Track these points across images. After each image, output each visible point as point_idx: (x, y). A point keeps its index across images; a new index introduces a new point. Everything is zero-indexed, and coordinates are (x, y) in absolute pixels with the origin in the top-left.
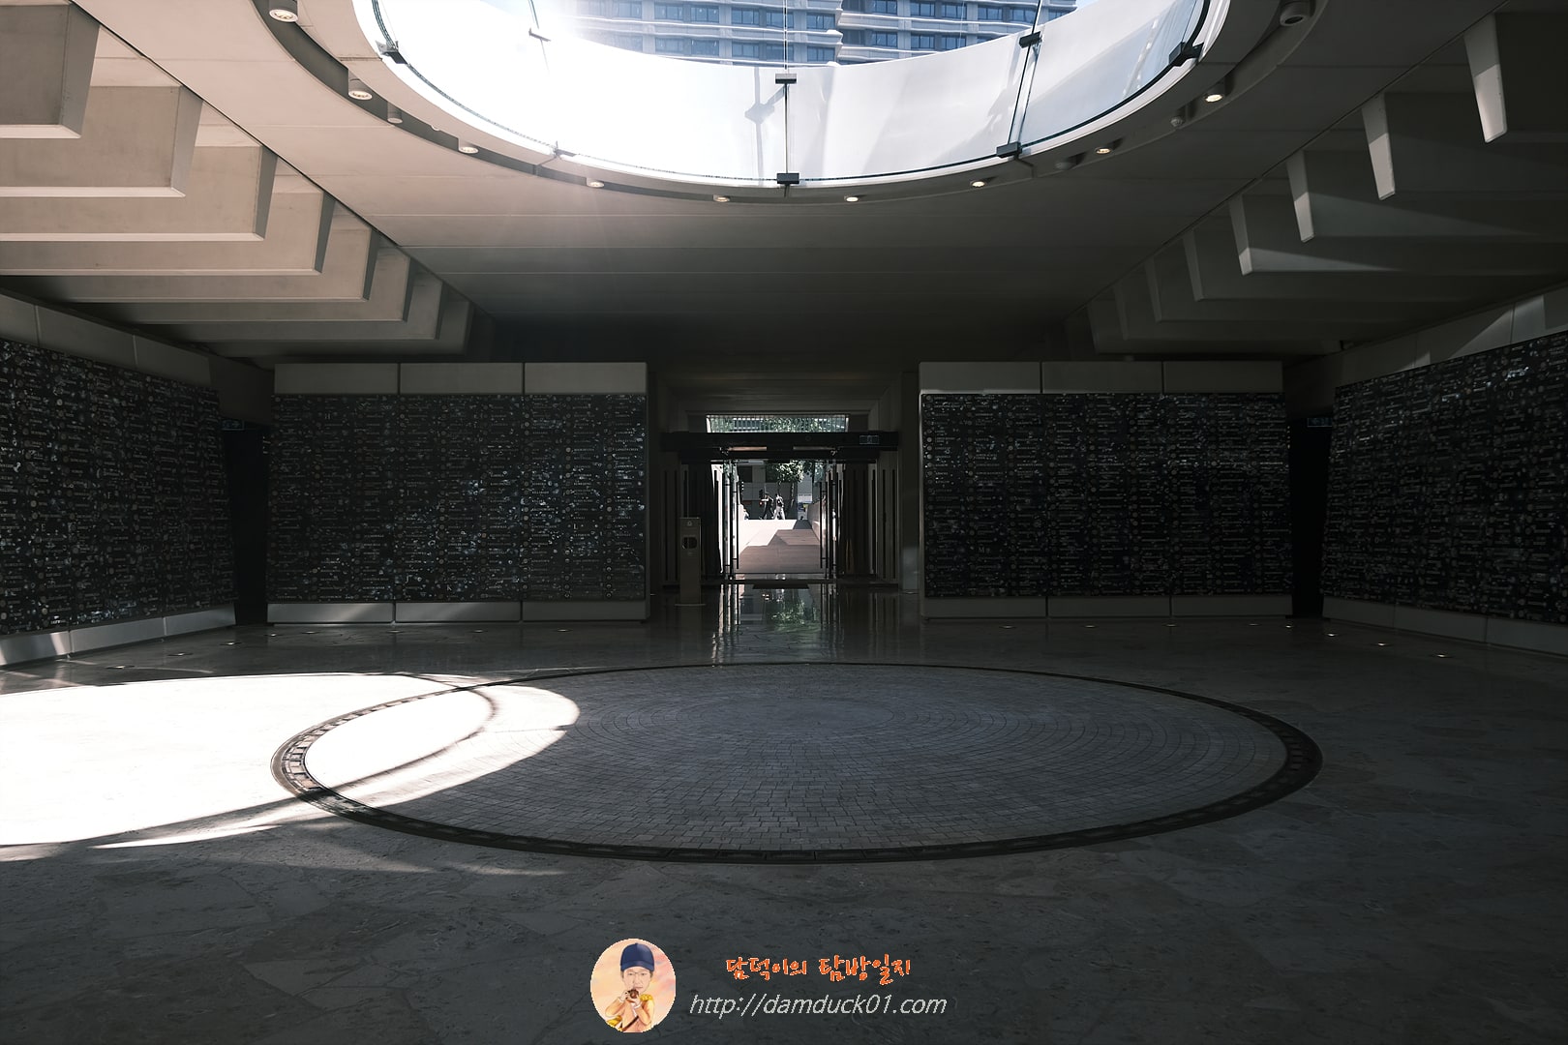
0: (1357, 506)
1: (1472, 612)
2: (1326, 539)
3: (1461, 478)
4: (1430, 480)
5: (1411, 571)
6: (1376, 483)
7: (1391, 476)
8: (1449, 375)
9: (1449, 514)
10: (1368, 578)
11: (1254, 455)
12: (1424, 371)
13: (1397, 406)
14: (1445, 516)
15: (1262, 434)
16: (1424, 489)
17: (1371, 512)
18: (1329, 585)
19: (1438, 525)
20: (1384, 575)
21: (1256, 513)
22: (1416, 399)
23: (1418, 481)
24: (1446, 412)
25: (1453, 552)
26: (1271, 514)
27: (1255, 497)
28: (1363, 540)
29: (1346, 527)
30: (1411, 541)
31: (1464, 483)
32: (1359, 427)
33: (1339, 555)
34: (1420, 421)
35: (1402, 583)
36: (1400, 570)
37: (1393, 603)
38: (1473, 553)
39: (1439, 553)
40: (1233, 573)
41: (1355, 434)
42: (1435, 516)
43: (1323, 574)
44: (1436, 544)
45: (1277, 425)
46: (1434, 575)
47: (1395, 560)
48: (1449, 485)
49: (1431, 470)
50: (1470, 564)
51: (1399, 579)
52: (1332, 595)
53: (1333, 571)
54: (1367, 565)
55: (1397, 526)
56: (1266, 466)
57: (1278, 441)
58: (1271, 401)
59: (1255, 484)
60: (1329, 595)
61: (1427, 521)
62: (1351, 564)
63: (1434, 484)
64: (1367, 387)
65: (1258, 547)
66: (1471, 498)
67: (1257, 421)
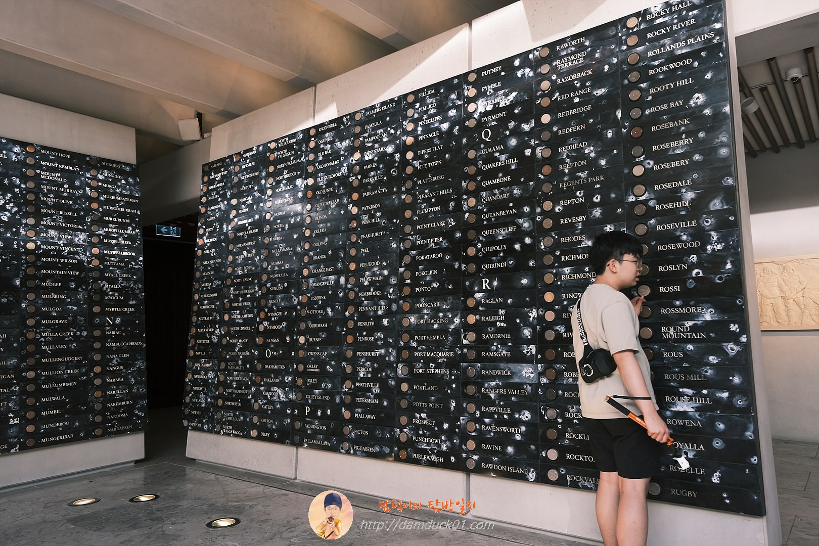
0: (236, 308)
1: (446, 465)
2: (191, 353)
3: (407, 260)
4: (353, 267)
5: (328, 398)
6: (265, 277)
7: (287, 266)
8: (373, 125)
9: (388, 314)
10: (256, 407)
11: (95, 240)
12: (332, 126)
13: (292, 175)
14: (382, 317)
15: (109, 213)
16: (342, 280)
17: (258, 315)
18: (196, 416)
19: (371, 331)
20: (281, 402)
21: (97, 320)
22: (321, 163)
23: (331, 269)
24: (373, 173)
25: (401, 370)
26: (118, 321)
27: (96, 298)
28: (247, 353)
29: (221, 337)
30: (325, 354)
31: (413, 266)
32: (237, 207)
33: (211, 375)
34: (331, 189)
35: (313, 414)
36: (308, 396)
37: (299, 445)
38: (441, 371)
39: (375, 372)
40: (57, 411)
41: (231, 217)
42: (364, 316)
43: (187, 400)
44: (368, 359)
45: (128, 205)
46: (367, 405)
47: (300, 382)
48: (386, 272)
49: (353, 252)
50: (435, 388)
51: (308, 410)
52: (201, 429)
53: (202, 396)
54: (253, 389)
55: (301, 333)
56: (113, 256)
57: (129, 224)
58: (120, 172)
59: (96, 280)
60: (195, 429)
61: (351, 324)
62: (231, 387)
63: (359, 273)
64: (246, 158)
65: (97, 369)
66: (428, 289)
67: (100, 194)
